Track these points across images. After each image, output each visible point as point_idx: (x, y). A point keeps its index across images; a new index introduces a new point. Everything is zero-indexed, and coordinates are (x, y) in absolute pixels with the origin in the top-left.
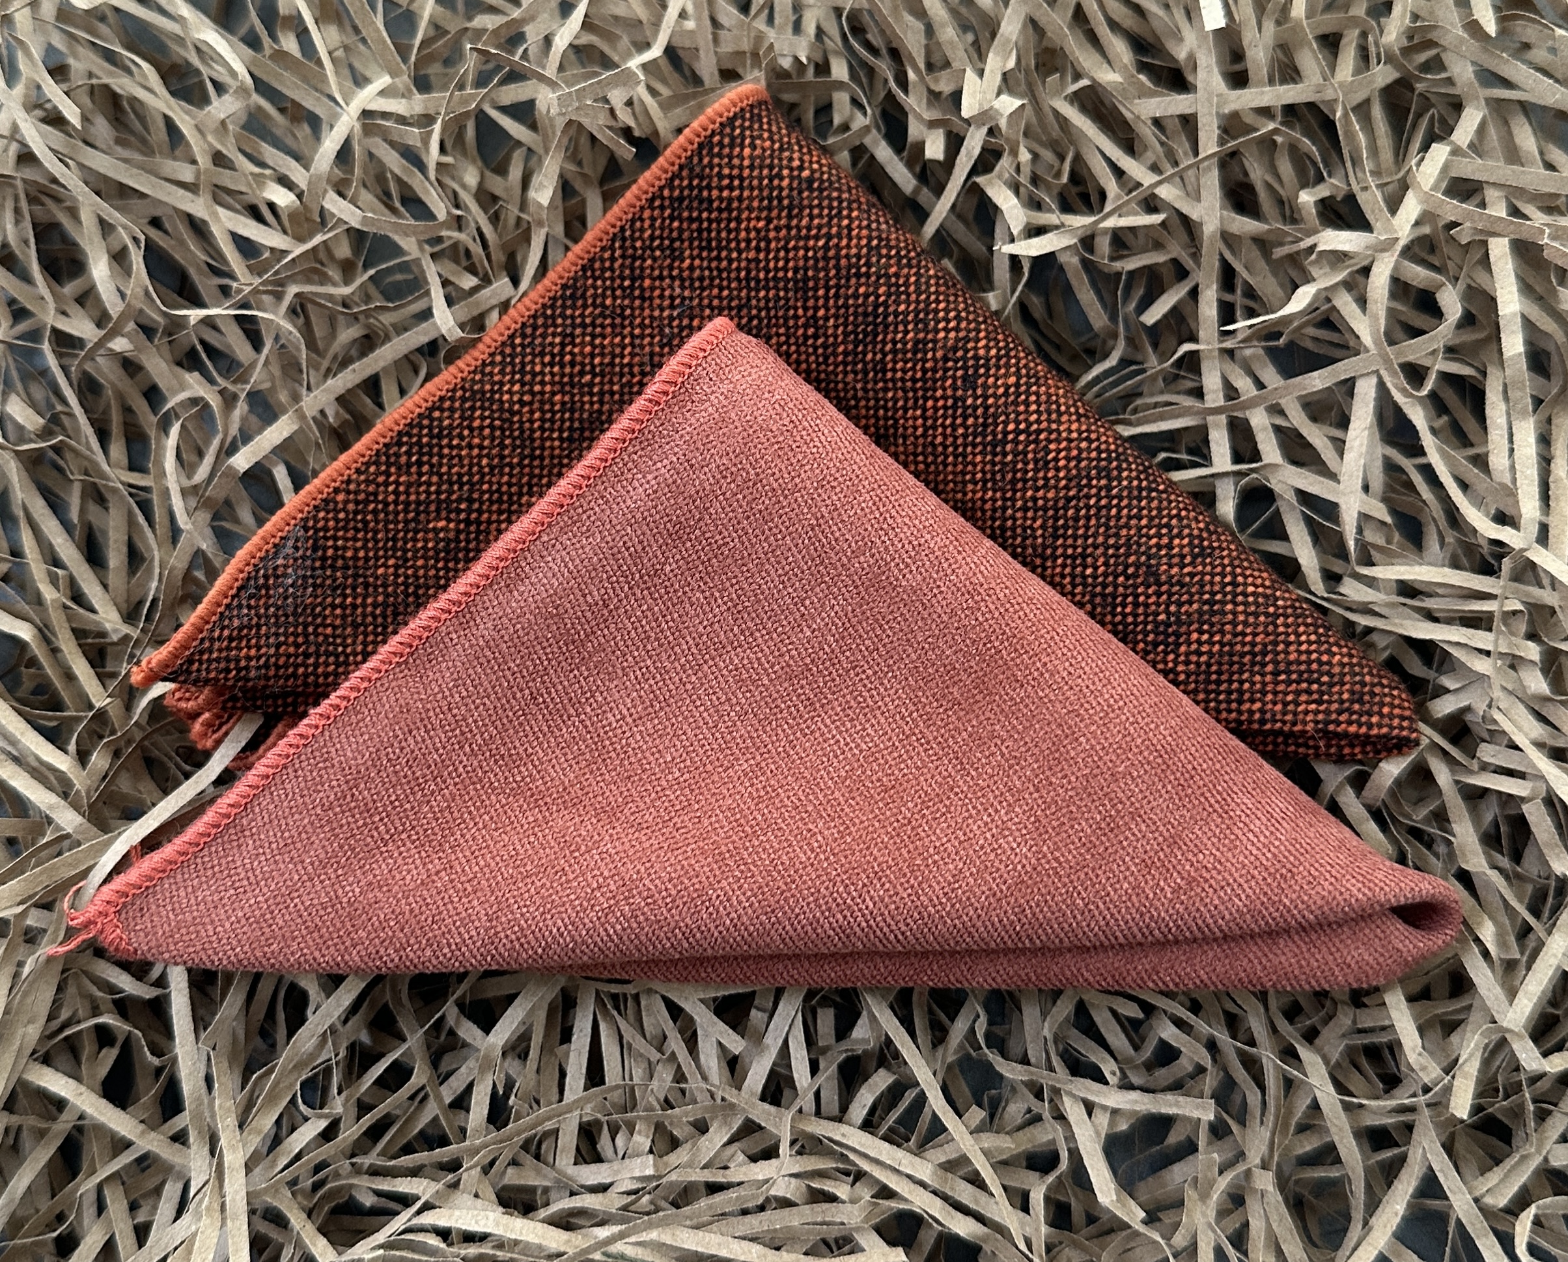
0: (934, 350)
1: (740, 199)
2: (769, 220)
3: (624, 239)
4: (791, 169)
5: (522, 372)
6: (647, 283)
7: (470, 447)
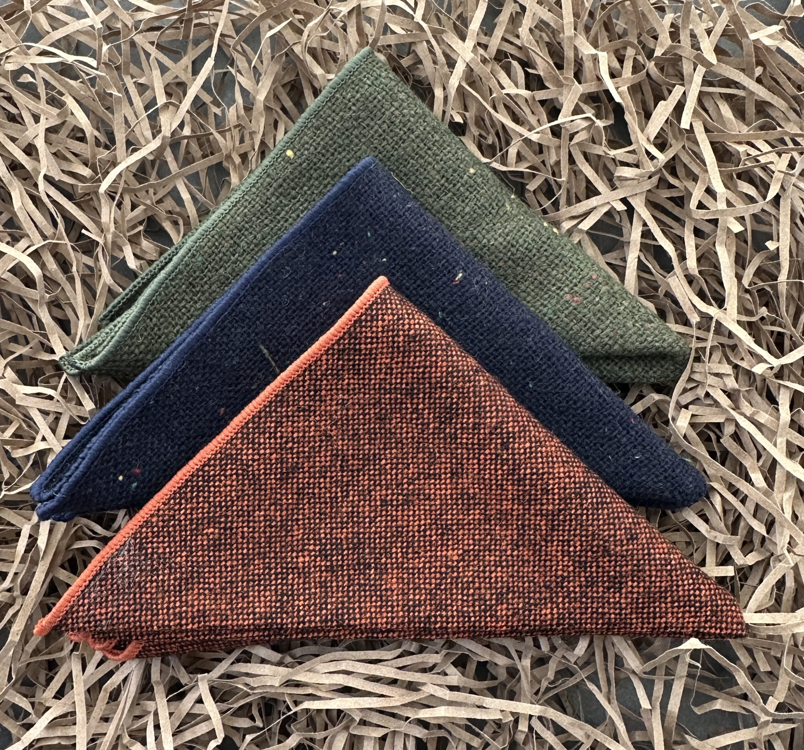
0: (484, 428)
1: (376, 348)
2: (392, 359)
3: (311, 371)
4: (404, 331)
5: (254, 444)
6: (323, 392)
7: (225, 486)
